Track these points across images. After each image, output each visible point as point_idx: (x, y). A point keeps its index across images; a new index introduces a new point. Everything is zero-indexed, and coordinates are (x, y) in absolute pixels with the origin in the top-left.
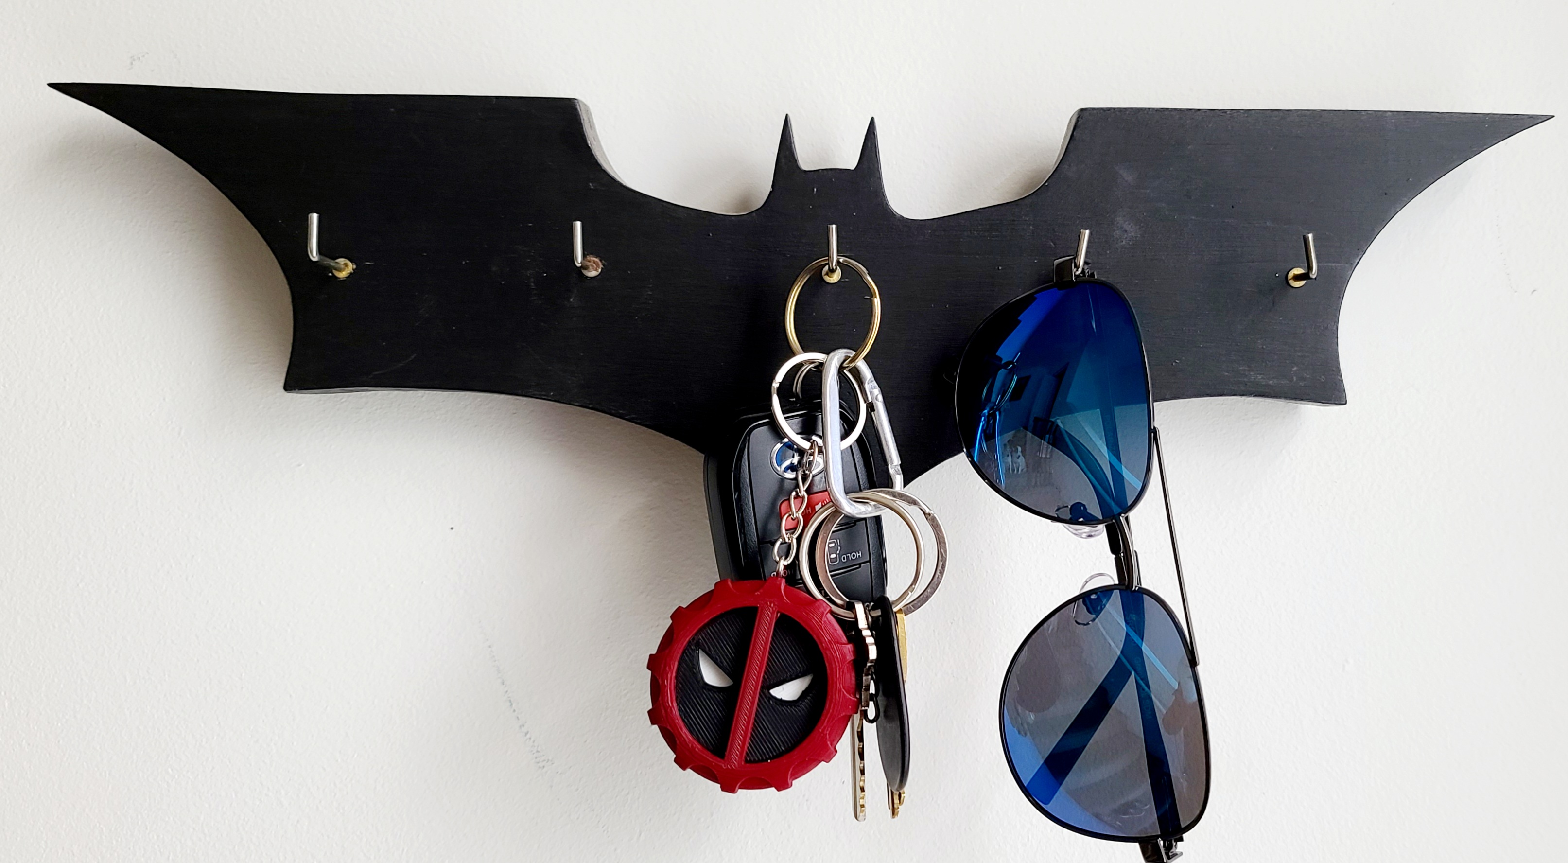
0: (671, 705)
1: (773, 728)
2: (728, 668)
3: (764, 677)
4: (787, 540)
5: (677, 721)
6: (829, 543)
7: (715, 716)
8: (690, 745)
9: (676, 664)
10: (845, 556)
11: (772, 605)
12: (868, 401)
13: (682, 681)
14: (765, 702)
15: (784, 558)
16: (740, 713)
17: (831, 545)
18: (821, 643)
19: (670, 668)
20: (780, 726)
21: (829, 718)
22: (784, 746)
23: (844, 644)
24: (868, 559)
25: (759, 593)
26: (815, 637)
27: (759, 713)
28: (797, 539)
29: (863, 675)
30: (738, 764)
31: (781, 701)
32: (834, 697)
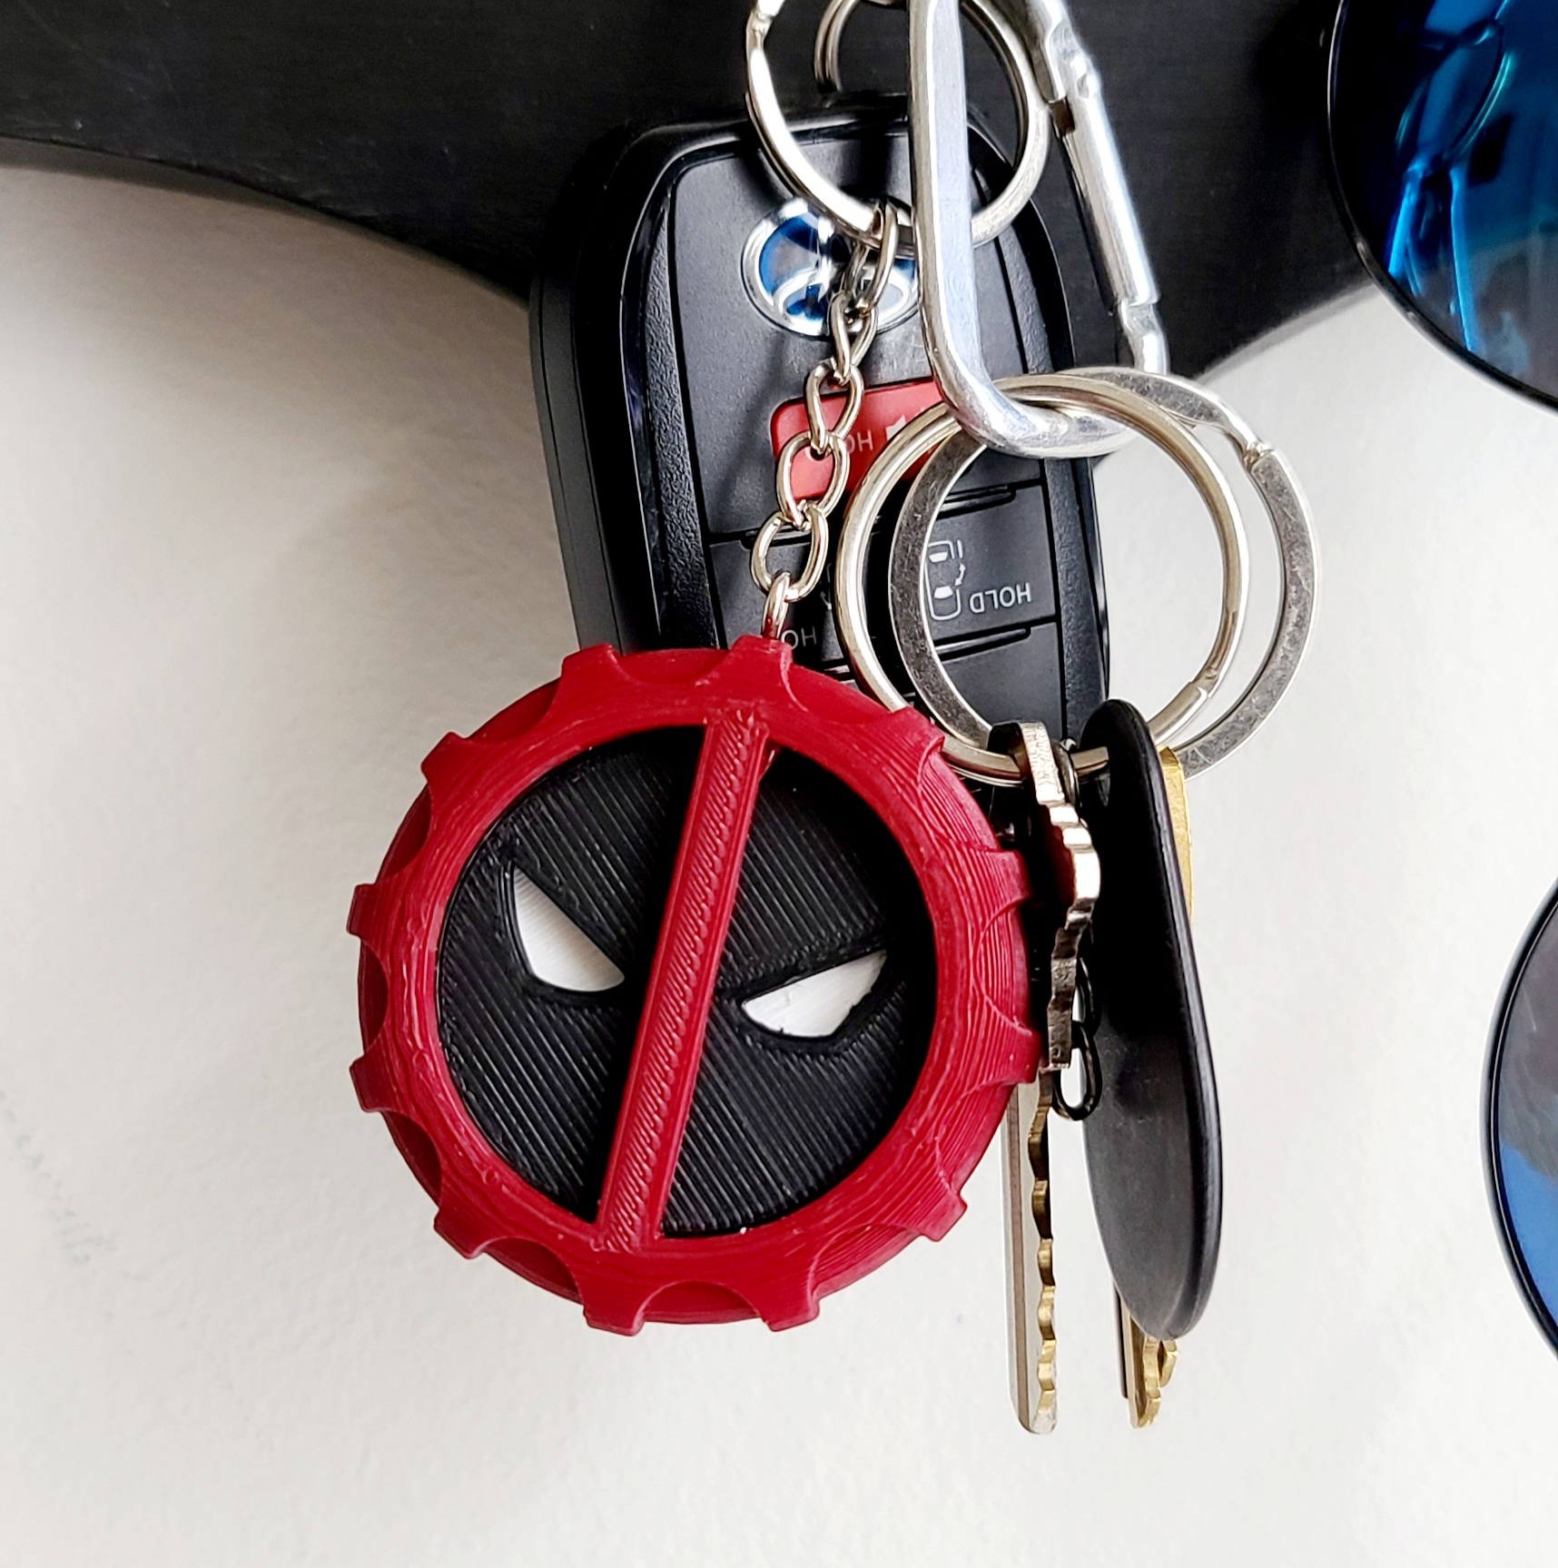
0: (420, 1045)
1: (756, 1127)
2: (609, 930)
3: (724, 958)
4: (798, 520)
5: (441, 1096)
6: (933, 550)
7: (565, 1084)
8: (484, 1175)
9: (439, 912)
10: (980, 595)
11: (751, 720)
12: (1053, 98)
13: (459, 971)
14: (728, 1041)
15: (786, 577)
16: (646, 1073)
17: (936, 558)
18: (916, 846)
19: (418, 923)
20: (779, 1117)
21: (944, 1091)
22: (793, 1184)
23: (990, 850)
24: (1053, 611)
25: (707, 682)
26: (892, 823)
27: (709, 1076)
28: (829, 519)
29: (1053, 955)
30: (642, 1240)
31: (782, 1041)
32: (958, 1022)
